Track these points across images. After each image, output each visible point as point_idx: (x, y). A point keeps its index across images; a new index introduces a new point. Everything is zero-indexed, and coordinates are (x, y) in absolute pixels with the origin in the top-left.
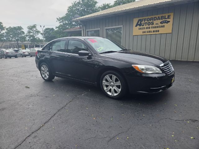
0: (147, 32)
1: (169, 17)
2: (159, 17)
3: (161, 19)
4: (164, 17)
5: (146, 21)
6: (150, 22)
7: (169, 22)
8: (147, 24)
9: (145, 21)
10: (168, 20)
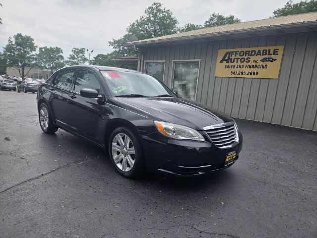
0: (238, 73)
1: (275, 52)
2: (259, 51)
3: (263, 54)
4: (268, 52)
5: (238, 56)
6: (244, 58)
7: (276, 60)
8: (239, 60)
9: (236, 56)
10: (274, 57)
